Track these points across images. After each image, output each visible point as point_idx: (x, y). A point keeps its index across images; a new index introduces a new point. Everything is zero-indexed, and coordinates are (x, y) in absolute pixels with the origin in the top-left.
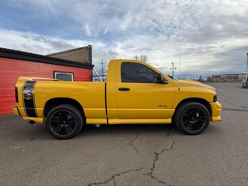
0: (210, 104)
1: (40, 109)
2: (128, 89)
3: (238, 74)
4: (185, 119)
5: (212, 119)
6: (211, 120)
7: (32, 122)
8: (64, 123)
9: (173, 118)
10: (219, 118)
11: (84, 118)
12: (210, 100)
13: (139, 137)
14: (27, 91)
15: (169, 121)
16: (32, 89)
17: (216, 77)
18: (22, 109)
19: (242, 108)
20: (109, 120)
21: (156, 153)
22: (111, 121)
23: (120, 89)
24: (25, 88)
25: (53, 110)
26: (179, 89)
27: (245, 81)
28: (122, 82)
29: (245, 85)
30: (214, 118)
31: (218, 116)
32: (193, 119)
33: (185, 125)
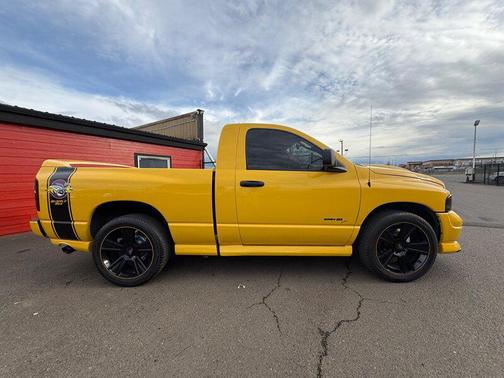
0: (437, 217)
1: (81, 223)
2: (259, 184)
3: (453, 160)
4: (382, 246)
5: (441, 247)
6: (440, 250)
7: (68, 250)
8: (130, 252)
9: (356, 245)
10: (456, 245)
11: (171, 244)
12: (437, 206)
13: (284, 285)
14: (55, 189)
15: (347, 250)
16: (66, 184)
17: (415, 165)
18: (48, 224)
19: (480, 221)
20: (221, 247)
21: (321, 332)
22: (226, 251)
23: (244, 184)
24: (52, 181)
25: (107, 225)
26: (369, 184)
27: (470, 171)
28: (248, 169)
29: (471, 178)
30: (446, 246)
31: (452, 241)
32: (400, 247)
33: (383, 260)
